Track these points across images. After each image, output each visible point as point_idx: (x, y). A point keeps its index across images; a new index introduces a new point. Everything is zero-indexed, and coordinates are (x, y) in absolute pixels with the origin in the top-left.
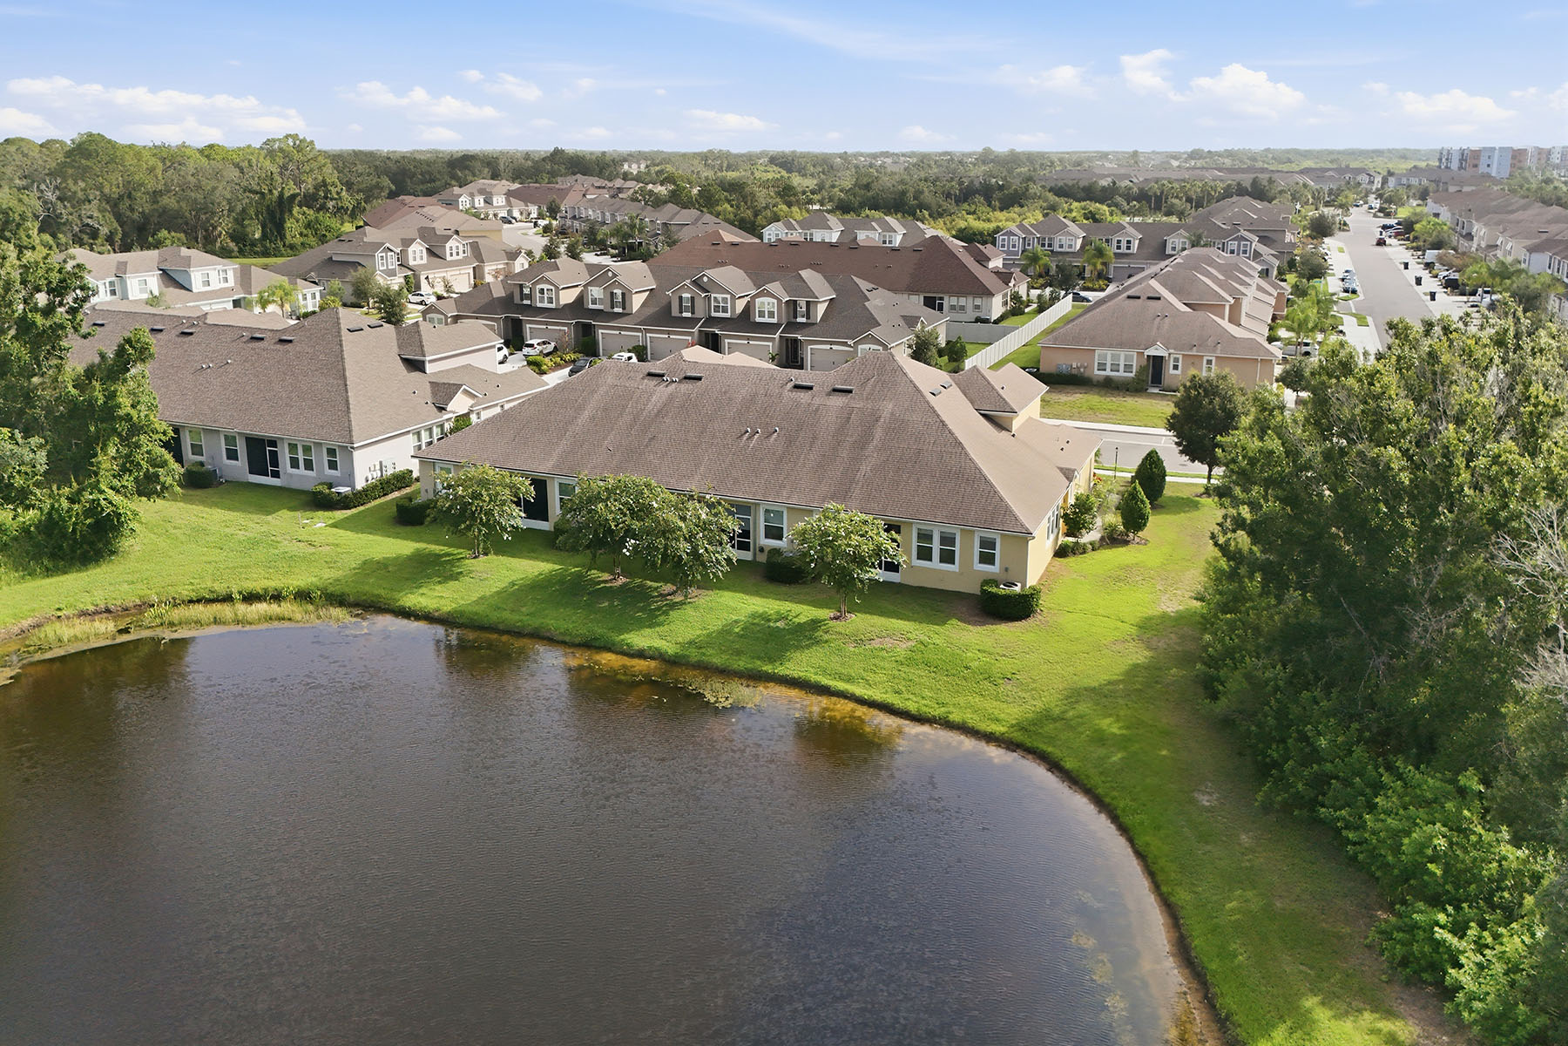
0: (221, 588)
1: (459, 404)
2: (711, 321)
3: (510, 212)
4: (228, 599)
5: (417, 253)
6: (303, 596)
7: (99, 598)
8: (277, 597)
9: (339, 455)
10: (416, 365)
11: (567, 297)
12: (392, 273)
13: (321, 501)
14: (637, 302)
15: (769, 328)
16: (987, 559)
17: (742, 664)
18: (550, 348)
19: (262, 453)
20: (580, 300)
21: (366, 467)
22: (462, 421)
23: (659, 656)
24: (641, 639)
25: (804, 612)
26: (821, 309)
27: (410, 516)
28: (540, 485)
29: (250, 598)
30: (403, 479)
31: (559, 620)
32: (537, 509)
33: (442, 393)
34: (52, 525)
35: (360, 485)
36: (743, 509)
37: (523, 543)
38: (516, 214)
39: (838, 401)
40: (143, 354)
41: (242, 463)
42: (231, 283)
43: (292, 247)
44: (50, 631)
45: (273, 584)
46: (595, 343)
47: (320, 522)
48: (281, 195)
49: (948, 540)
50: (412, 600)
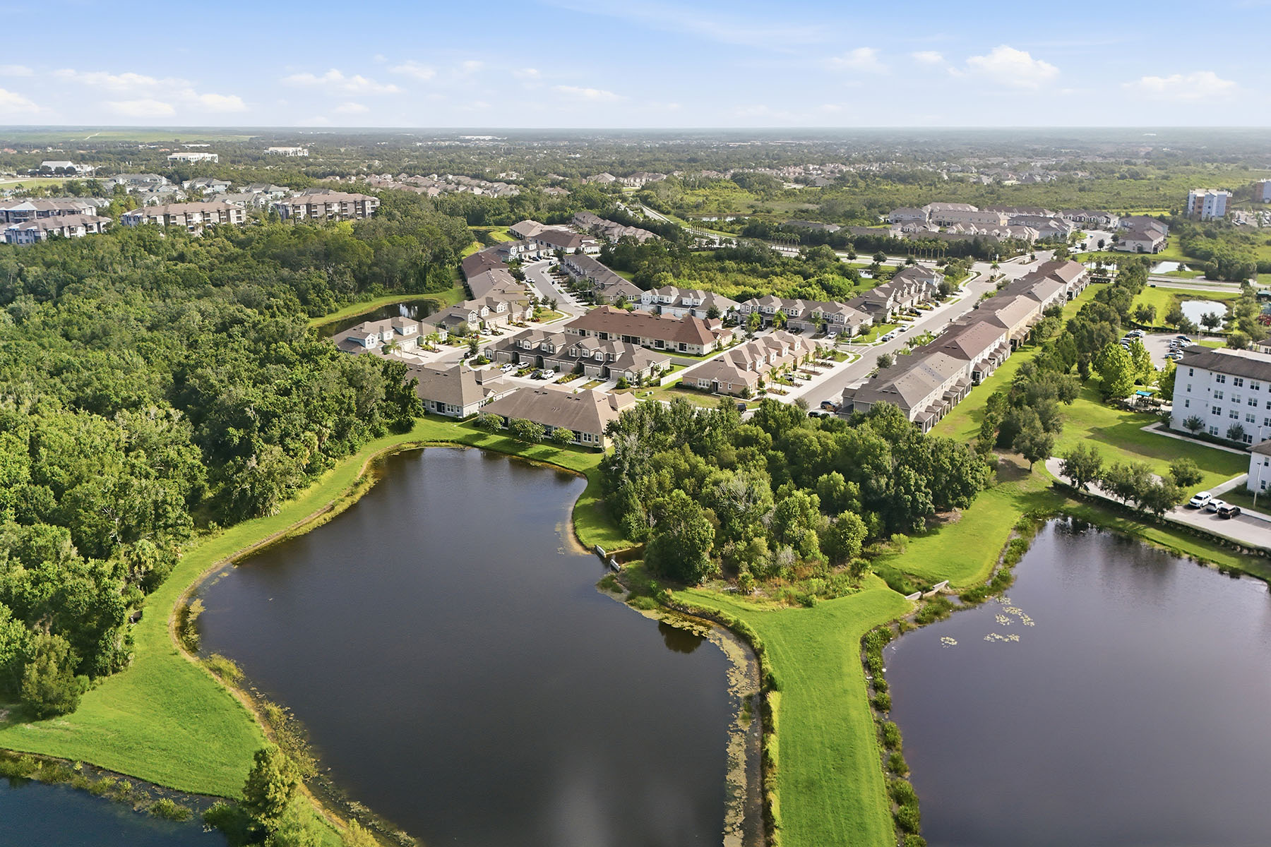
0: (435, 439)
1: (490, 395)
2: (582, 358)
3: (538, 253)
4: (437, 441)
5: (485, 312)
6: (453, 442)
7: (410, 440)
8: (447, 441)
9: (460, 408)
10: (480, 383)
11: (535, 346)
12: (474, 322)
13: (455, 420)
14: (558, 350)
15: (600, 363)
16: (597, 440)
17: (539, 459)
18: (526, 365)
19: (440, 406)
20: (539, 347)
21: (467, 412)
22: (491, 400)
23: (524, 456)
24: (521, 454)
25: (556, 450)
26: (618, 358)
27: (476, 425)
28: (506, 419)
29: (442, 441)
30: (475, 415)
31: (507, 449)
32: (505, 424)
33: (486, 391)
34: (399, 423)
35: (465, 416)
36: (546, 427)
37: (501, 432)
38: (541, 254)
39: (576, 402)
40: (417, 383)
41: (436, 408)
42: (416, 331)
43: (429, 289)
44: (404, 446)
45: (446, 439)
46: (543, 363)
47: (455, 425)
48: (425, 265)
49: (589, 436)
50: (476, 444)
